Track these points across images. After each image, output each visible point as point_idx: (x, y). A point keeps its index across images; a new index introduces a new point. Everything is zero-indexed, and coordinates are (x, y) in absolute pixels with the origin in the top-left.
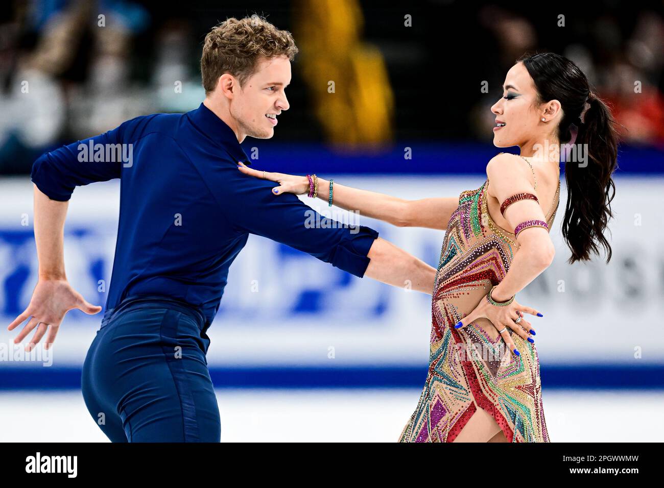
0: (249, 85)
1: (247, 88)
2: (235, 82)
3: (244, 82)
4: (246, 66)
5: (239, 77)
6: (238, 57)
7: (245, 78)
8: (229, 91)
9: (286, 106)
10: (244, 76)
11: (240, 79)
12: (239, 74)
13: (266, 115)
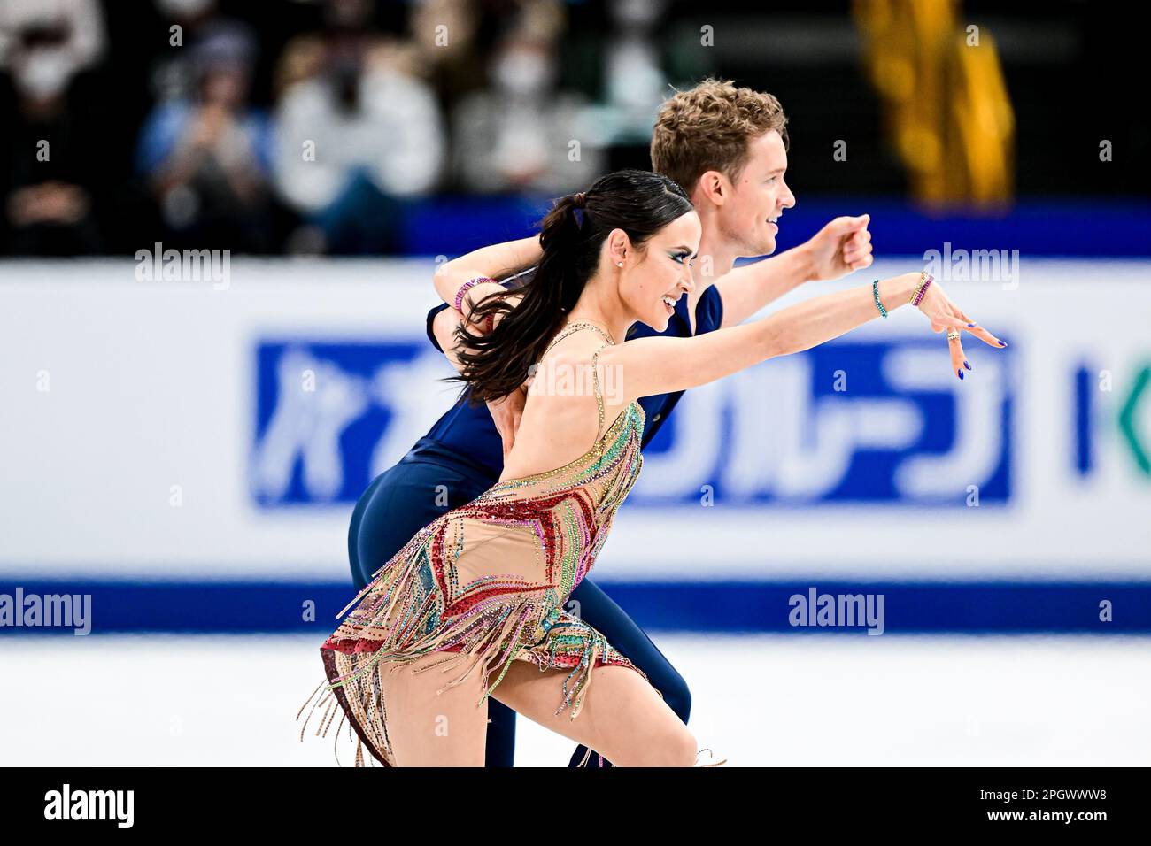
0: (744, 180)
1: (741, 186)
2: (723, 179)
3: (736, 176)
4: (736, 154)
5: (727, 171)
6: (723, 144)
7: (736, 171)
8: (717, 194)
9: (790, 200)
10: (733, 170)
11: (729, 174)
12: (727, 167)
13: (767, 221)
